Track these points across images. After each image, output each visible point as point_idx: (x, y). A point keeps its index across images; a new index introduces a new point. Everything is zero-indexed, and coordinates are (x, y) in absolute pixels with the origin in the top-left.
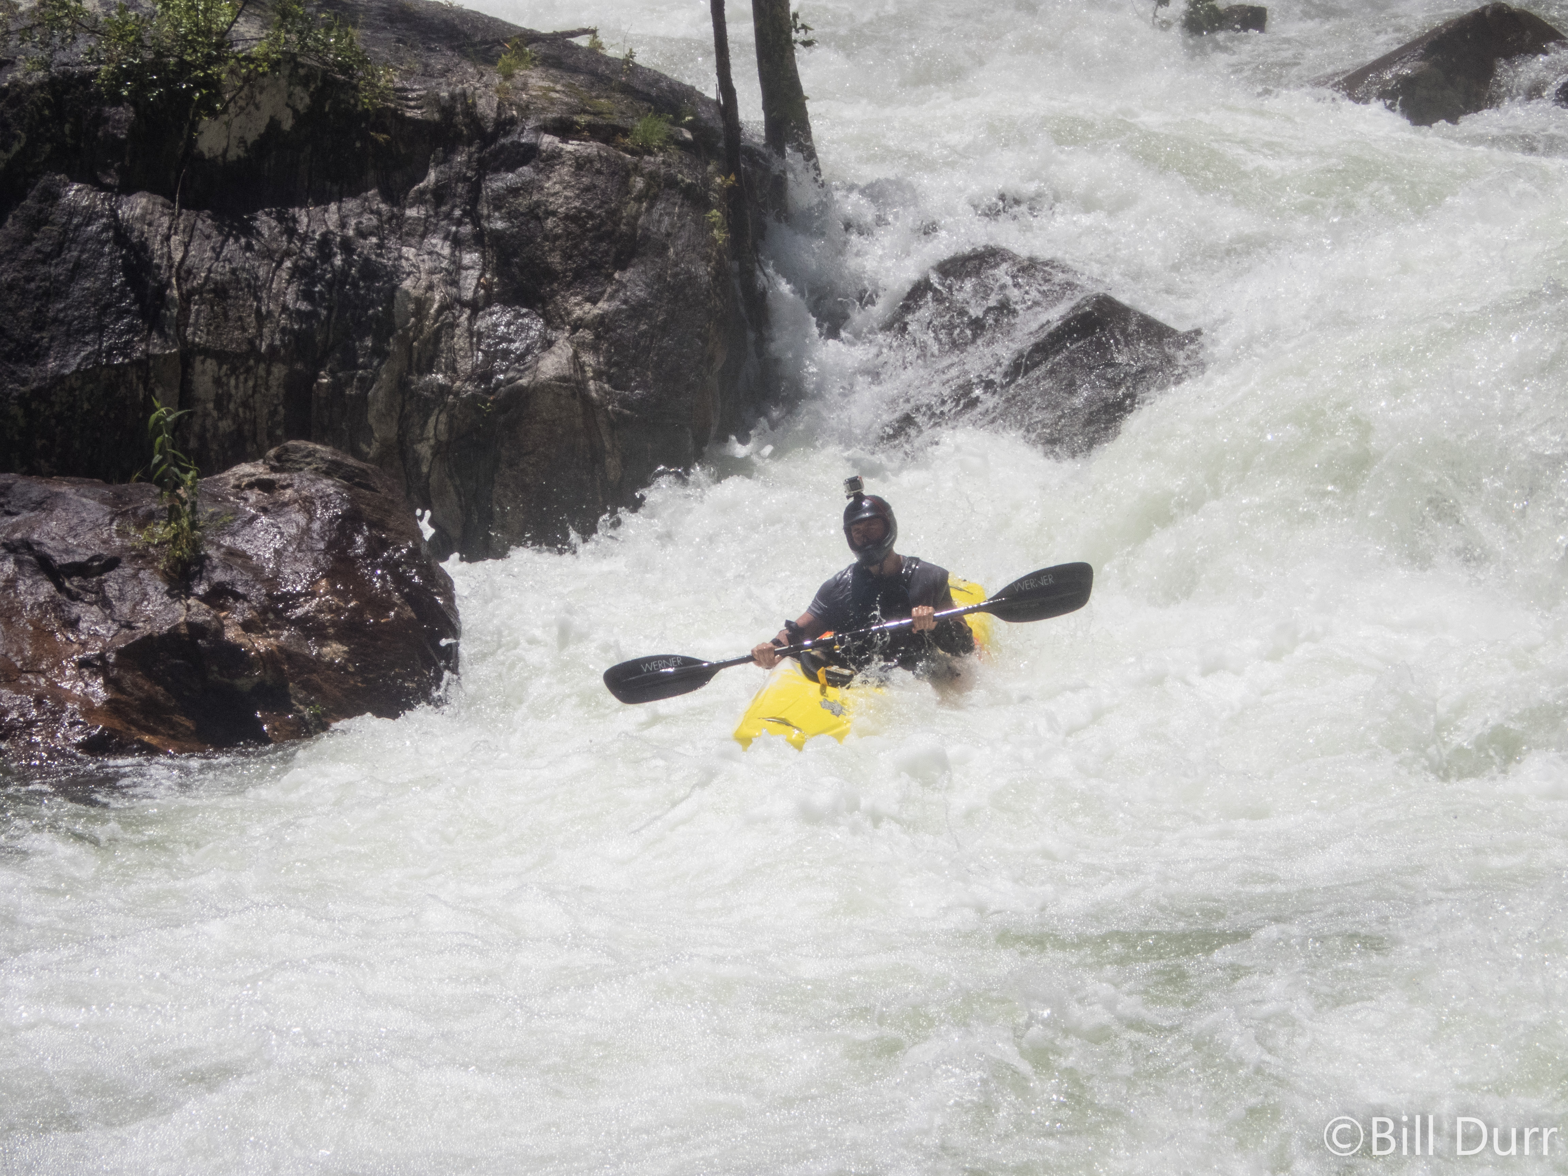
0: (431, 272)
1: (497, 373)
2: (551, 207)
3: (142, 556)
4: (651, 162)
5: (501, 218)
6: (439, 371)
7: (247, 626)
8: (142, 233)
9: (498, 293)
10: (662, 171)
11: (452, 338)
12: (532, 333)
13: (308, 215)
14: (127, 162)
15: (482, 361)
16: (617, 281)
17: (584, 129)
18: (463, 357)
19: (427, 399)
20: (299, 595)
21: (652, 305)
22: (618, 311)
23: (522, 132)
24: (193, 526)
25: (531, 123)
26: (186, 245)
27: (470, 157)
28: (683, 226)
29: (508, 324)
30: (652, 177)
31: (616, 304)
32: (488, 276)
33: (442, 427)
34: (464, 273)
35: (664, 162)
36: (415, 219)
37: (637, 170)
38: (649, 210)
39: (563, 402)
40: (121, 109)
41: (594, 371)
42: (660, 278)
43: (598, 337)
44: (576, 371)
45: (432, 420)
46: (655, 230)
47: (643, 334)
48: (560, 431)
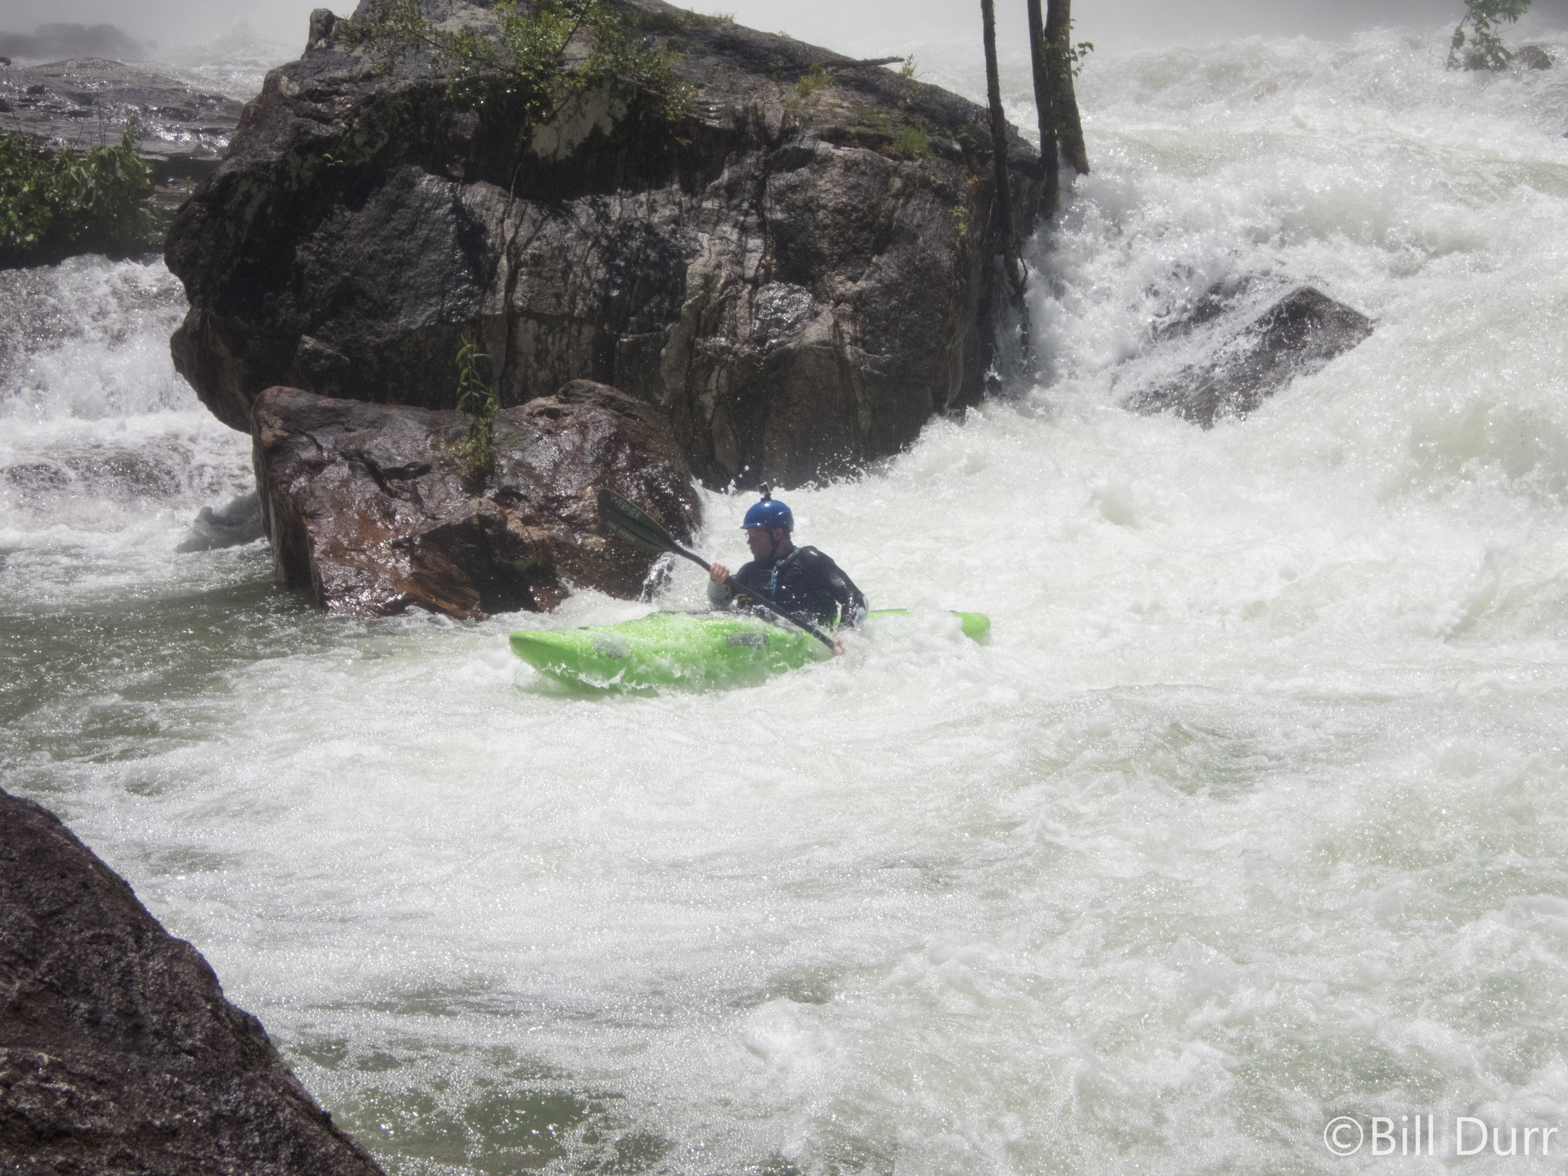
0: (720, 254)
1: (770, 338)
2: (822, 202)
3: (449, 464)
4: (908, 166)
5: (781, 211)
6: (722, 335)
7: (527, 521)
8: (481, 217)
9: (776, 273)
10: (918, 174)
11: (735, 308)
12: (803, 306)
13: (621, 205)
14: (472, 159)
15: (759, 328)
16: (876, 265)
17: (854, 138)
18: (742, 324)
19: (710, 357)
20: (569, 497)
21: (901, 284)
22: (873, 290)
23: (802, 139)
24: (490, 441)
25: (810, 132)
26: (517, 228)
27: (758, 160)
28: (933, 219)
29: (782, 298)
30: (908, 179)
31: (872, 283)
32: (768, 258)
33: (722, 381)
34: (748, 255)
35: (920, 166)
36: (709, 210)
37: (896, 172)
38: (904, 205)
39: (823, 362)
40: (468, 115)
41: (851, 338)
42: (909, 261)
43: (856, 310)
44: (835, 337)
45: (715, 375)
46: (907, 222)
47: (893, 308)
48: (820, 387)
